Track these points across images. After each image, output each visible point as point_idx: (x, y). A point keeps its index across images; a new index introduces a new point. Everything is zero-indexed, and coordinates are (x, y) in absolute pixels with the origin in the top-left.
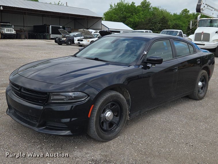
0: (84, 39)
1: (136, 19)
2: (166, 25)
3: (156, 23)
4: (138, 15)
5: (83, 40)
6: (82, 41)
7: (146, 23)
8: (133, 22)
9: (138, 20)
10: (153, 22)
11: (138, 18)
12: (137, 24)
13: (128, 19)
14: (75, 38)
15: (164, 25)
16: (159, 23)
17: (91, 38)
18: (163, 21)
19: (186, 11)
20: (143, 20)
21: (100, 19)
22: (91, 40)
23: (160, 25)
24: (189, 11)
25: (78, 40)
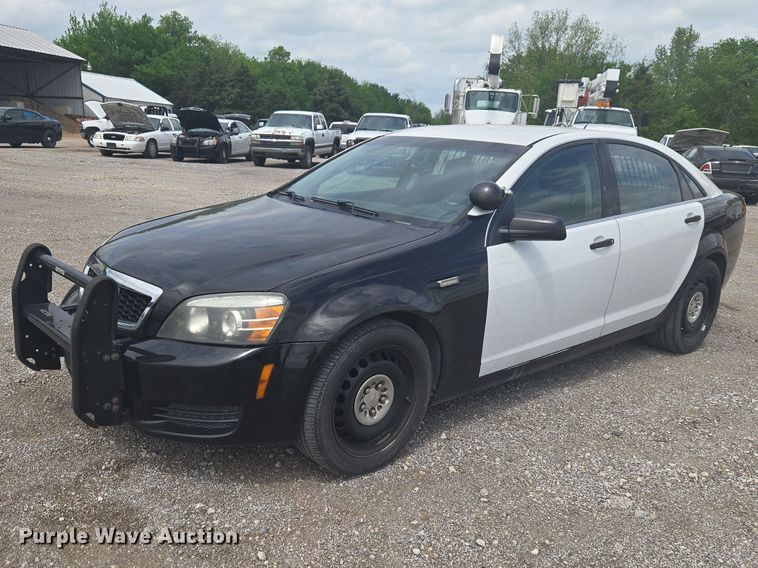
0: (126, 135)
1: (163, 67)
2: (252, 92)
3: (222, 85)
4: (165, 59)
5: (123, 137)
6: (121, 138)
7: (193, 83)
8: (153, 79)
9: (169, 72)
10: (213, 83)
11: (168, 67)
12: (167, 83)
13: (139, 68)
15: (248, 94)
16: (233, 86)
18: (242, 81)
19: (280, 53)
20: (182, 75)
21: (76, 66)
22: (147, 136)
23: (236, 90)
24: (289, 53)
25: (105, 135)
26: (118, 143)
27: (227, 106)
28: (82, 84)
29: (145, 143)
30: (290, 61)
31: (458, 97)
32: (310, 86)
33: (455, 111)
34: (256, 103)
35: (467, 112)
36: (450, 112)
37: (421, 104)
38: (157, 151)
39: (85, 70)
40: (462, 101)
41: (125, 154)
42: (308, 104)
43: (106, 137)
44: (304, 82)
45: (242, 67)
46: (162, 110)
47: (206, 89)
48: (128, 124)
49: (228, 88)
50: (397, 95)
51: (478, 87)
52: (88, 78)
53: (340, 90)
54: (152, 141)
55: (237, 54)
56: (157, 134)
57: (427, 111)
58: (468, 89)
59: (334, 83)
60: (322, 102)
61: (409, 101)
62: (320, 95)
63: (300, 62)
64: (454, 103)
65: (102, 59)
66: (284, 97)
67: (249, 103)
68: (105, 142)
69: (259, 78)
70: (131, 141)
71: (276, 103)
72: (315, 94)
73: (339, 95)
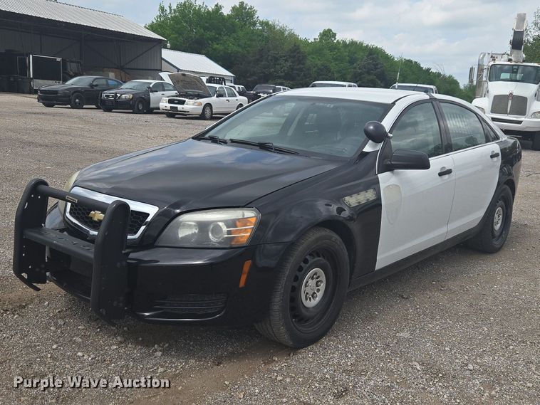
0: (187, 100)
1: (231, 45)
2: (302, 66)
3: (276, 59)
5: (185, 101)
6: (182, 103)
7: (253, 59)
10: (270, 58)
14: (151, 93)
15: (298, 67)
16: (286, 60)
17: (200, 96)
18: (294, 57)
19: (328, 34)
20: (246, 52)
21: (160, 44)
22: (204, 101)
23: (289, 64)
24: (335, 34)
25: (169, 100)
26: (180, 107)
27: (280, 77)
28: (162, 59)
29: (202, 107)
30: (335, 41)
31: (482, 70)
32: (352, 62)
33: (480, 82)
34: (305, 75)
35: (490, 83)
36: (475, 83)
37: (450, 77)
38: (212, 114)
39: (165, 47)
40: (485, 73)
41: (186, 116)
42: (349, 77)
43: (170, 101)
44: (347, 58)
45: (295, 46)
46: (221, 80)
47: (263, 63)
48: (190, 91)
49: (281, 61)
50: (429, 70)
51: (502, 61)
52: (167, 54)
53: (377, 64)
54: (209, 105)
55: (292, 35)
56: (213, 100)
57: (456, 83)
58: (492, 63)
59: (373, 59)
60: (360, 74)
61: (439, 74)
62: (359, 69)
63: (344, 42)
64: (478, 76)
65: (181, 39)
66: (329, 70)
67: (299, 75)
68: (169, 106)
69: (309, 55)
70: (191, 105)
71: (321, 75)
72: (355, 68)
73: (376, 69)
